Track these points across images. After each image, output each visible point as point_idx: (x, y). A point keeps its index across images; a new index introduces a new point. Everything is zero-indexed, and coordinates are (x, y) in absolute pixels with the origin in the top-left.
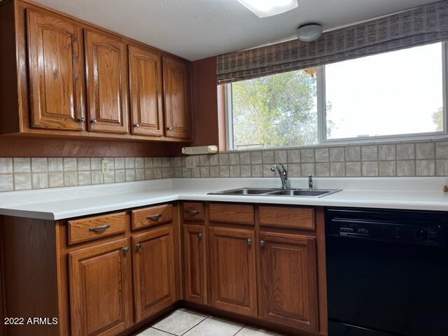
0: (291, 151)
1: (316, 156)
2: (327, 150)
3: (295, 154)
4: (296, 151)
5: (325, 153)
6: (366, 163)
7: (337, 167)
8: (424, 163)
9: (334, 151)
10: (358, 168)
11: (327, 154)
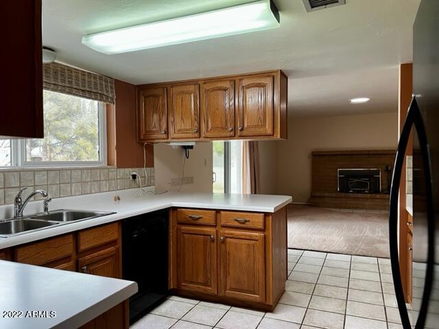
0: (10, 174)
1: (36, 179)
2: (46, 172)
3: (14, 177)
4: (15, 174)
5: (43, 176)
6: (74, 185)
7: (54, 189)
8: (104, 182)
9: (52, 174)
10: (69, 189)
11: (46, 177)
